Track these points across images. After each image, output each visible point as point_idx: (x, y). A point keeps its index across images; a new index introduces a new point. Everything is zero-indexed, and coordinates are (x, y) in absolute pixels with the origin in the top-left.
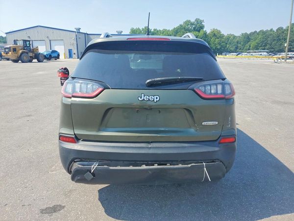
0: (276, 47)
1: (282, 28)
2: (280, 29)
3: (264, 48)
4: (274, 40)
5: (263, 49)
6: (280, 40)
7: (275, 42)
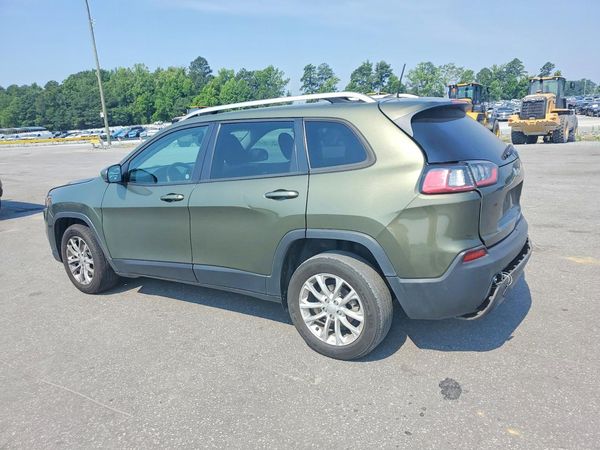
0: (55, 119)
1: (55, 84)
2: (51, 85)
3: (30, 122)
4: (47, 107)
5: (31, 125)
6: (59, 105)
7: (51, 110)
